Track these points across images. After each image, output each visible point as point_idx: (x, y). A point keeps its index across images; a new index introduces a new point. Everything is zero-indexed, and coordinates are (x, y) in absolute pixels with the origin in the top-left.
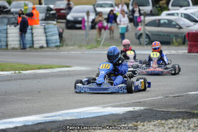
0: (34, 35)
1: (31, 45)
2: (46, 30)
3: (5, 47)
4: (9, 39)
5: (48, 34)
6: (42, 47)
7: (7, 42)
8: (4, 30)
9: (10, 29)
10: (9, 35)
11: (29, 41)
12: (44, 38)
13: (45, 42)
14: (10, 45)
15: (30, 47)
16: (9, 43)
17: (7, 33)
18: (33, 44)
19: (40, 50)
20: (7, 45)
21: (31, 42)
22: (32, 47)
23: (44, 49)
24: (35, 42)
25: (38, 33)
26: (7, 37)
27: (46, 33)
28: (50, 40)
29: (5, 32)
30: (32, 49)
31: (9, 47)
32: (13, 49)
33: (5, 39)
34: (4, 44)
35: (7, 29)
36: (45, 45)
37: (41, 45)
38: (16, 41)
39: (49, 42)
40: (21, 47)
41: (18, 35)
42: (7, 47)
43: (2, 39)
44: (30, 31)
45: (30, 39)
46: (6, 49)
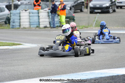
1: (38, 25)
3: (18, 27)
4: (21, 21)
6: (45, 27)
7: (20, 23)
8: (17, 13)
9: (22, 13)
12: (47, 20)
13: (49, 23)
14: (23, 25)
15: (37, 27)
16: (21, 24)
17: (20, 16)
18: (39, 24)
19: (43, 29)
20: (20, 25)
21: (38, 23)
23: (47, 29)
24: (40, 23)
25: (43, 16)
26: (20, 19)
27: (49, 16)
29: (18, 15)
30: (37, 29)
31: (22, 27)
32: (24, 28)
33: (19, 21)
34: (17, 24)
35: (20, 13)
36: (48, 26)
37: (45, 25)
40: (30, 27)
41: (28, 17)
42: (20, 27)
43: (16, 20)
44: (37, 14)
45: (37, 20)
46: (19, 28)
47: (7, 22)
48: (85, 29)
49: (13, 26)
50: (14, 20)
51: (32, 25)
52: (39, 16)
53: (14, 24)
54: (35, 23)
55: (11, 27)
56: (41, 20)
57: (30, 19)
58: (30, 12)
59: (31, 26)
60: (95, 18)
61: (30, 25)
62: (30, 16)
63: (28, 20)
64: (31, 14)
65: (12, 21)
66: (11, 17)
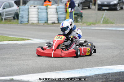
0: (48, 13)
1: (46, 21)
2: (58, 10)
3: (27, 22)
4: (30, 16)
5: (59, 13)
6: (54, 23)
7: (28, 18)
8: (26, 9)
9: (31, 9)
10: (30, 13)
11: (44, 18)
12: (56, 16)
13: (57, 19)
14: (31, 21)
15: (45, 23)
16: (30, 19)
17: (28, 12)
18: (47, 20)
19: (51, 25)
20: (28, 21)
21: (46, 19)
22: (46, 22)
23: (55, 25)
24: (49, 19)
25: (51, 12)
26: (28, 15)
27: (57, 12)
28: (60, 18)
29: (27, 11)
30: (46, 24)
31: (30, 22)
32: (33, 24)
34: (26, 20)
35: (28, 9)
36: (56, 22)
37: (53, 21)
38: (36, 18)
39: (60, 19)
40: (38, 22)
41: (36, 13)
42: (28, 22)
43: (24, 16)
44: (45, 10)
45: (45, 16)
46: (28, 24)
47: (16, 18)
48: (93, 25)
49: (22, 21)
50: (23, 15)
51: (40, 20)
52: (47, 12)
53: (23, 20)
54: (44, 19)
55: (19, 22)
56: (49, 16)
57: (38, 15)
58: (39, 8)
59: (40, 22)
60: (103, 15)
61: (38, 21)
62: (38, 12)
63: (36, 16)
64: (40, 10)
65: (20, 17)
66: (20, 13)
